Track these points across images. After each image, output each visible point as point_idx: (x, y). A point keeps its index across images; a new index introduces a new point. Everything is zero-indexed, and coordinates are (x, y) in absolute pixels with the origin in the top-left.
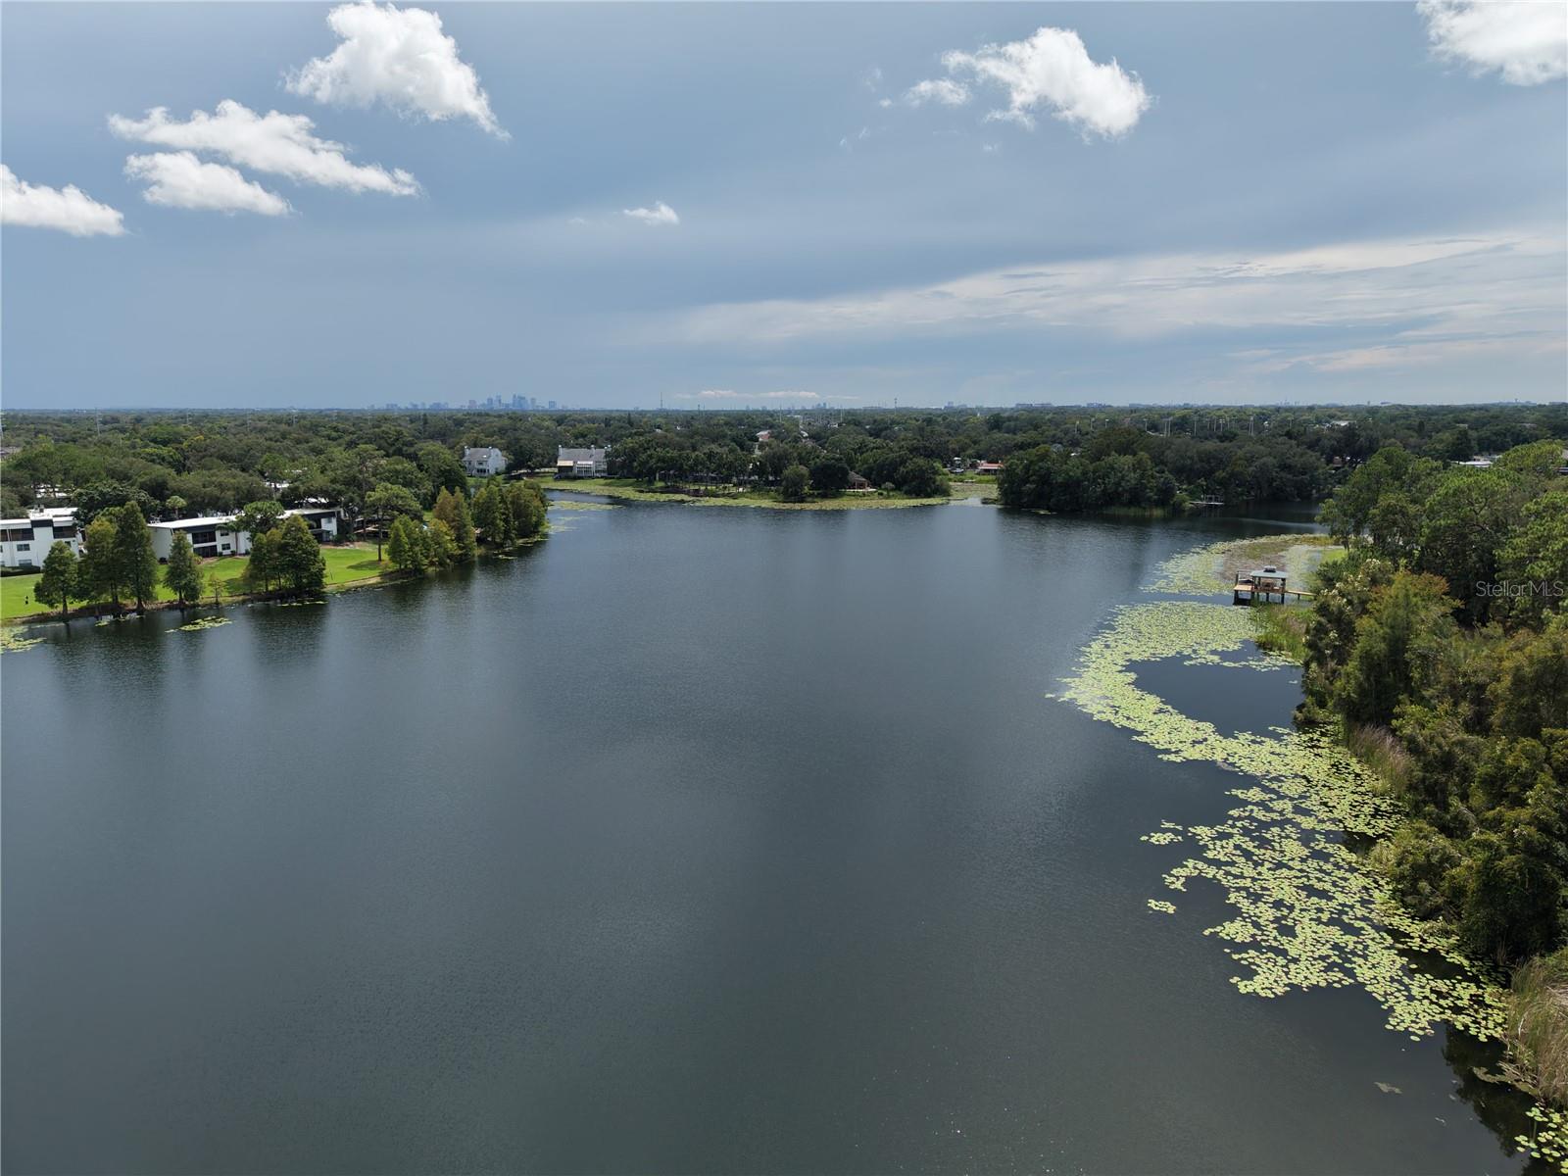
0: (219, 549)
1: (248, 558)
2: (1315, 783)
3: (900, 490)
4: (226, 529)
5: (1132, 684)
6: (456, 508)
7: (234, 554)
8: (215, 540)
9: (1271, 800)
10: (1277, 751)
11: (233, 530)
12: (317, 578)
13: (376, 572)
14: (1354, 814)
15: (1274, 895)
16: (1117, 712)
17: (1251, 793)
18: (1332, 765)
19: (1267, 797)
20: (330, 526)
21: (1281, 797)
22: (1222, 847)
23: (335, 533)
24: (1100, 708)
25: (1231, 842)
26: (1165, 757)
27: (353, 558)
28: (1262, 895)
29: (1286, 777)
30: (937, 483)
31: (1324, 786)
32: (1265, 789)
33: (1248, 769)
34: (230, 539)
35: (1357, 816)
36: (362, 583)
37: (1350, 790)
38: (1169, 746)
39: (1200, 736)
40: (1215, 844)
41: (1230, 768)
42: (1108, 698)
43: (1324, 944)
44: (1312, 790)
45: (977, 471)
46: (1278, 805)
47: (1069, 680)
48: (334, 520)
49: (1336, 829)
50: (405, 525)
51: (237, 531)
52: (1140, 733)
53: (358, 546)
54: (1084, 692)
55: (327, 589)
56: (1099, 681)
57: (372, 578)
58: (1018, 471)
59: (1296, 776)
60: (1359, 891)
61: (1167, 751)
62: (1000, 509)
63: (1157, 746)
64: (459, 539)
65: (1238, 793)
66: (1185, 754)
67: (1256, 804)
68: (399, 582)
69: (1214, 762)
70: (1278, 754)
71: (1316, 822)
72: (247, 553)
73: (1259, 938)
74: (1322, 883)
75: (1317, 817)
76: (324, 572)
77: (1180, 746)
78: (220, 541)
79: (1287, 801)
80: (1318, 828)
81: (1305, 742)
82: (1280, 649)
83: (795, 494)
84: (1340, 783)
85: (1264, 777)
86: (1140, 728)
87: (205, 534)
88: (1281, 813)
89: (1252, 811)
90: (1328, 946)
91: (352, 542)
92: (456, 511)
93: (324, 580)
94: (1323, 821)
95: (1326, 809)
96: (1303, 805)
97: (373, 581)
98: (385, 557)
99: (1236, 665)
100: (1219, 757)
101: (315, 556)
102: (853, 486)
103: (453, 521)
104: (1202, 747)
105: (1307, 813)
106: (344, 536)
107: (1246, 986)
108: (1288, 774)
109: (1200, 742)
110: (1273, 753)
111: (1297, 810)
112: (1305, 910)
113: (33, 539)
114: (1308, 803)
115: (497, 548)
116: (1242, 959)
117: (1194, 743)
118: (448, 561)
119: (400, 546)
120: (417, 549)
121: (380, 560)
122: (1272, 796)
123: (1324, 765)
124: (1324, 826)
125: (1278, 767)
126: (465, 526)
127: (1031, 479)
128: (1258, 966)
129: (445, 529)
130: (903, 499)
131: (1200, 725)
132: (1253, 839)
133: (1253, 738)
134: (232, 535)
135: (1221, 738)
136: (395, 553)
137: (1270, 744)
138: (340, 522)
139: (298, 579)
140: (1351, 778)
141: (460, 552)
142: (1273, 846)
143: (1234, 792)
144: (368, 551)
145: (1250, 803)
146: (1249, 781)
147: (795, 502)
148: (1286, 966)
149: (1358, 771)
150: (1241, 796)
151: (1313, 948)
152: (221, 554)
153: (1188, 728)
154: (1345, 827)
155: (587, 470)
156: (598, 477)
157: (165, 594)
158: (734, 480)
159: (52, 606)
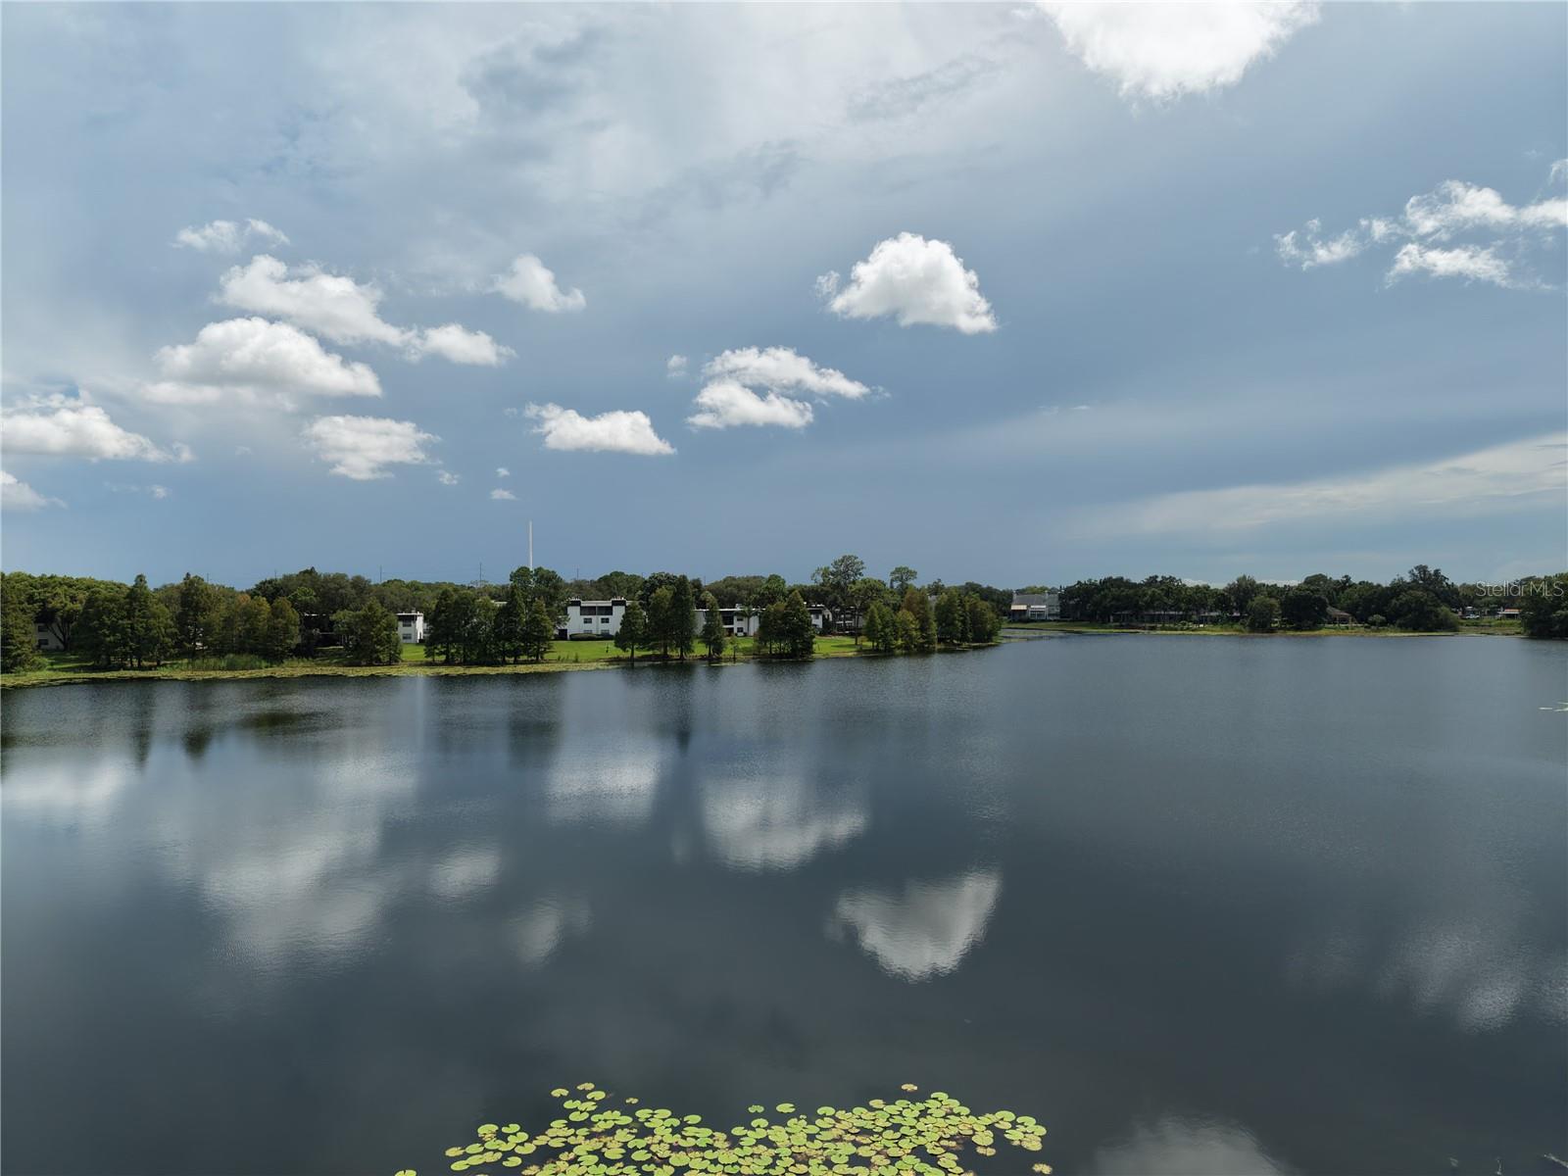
0: (735, 631)
1: (757, 636)
4: (742, 615)
6: (921, 602)
7: (745, 635)
8: (732, 623)
11: (746, 616)
20: (818, 622)
23: (821, 626)
34: (742, 624)
48: (821, 617)
51: (749, 617)
53: (838, 638)
64: (922, 629)
72: (755, 633)
78: (736, 625)
87: (726, 617)
91: (834, 634)
92: (921, 605)
101: (808, 639)
102: (1333, 621)
103: (919, 613)
106: (828, 630)
113: (612, 614)
126: (928, 619)
129: (911, 619)
134: (745, 619)
138: (825, 620)
144: (847, 640)
152: (736, 634)
155: (1040, 613)
156: (1050, 621)
157: (700, 649)
158: (1195, 617)
159: (624, 650)
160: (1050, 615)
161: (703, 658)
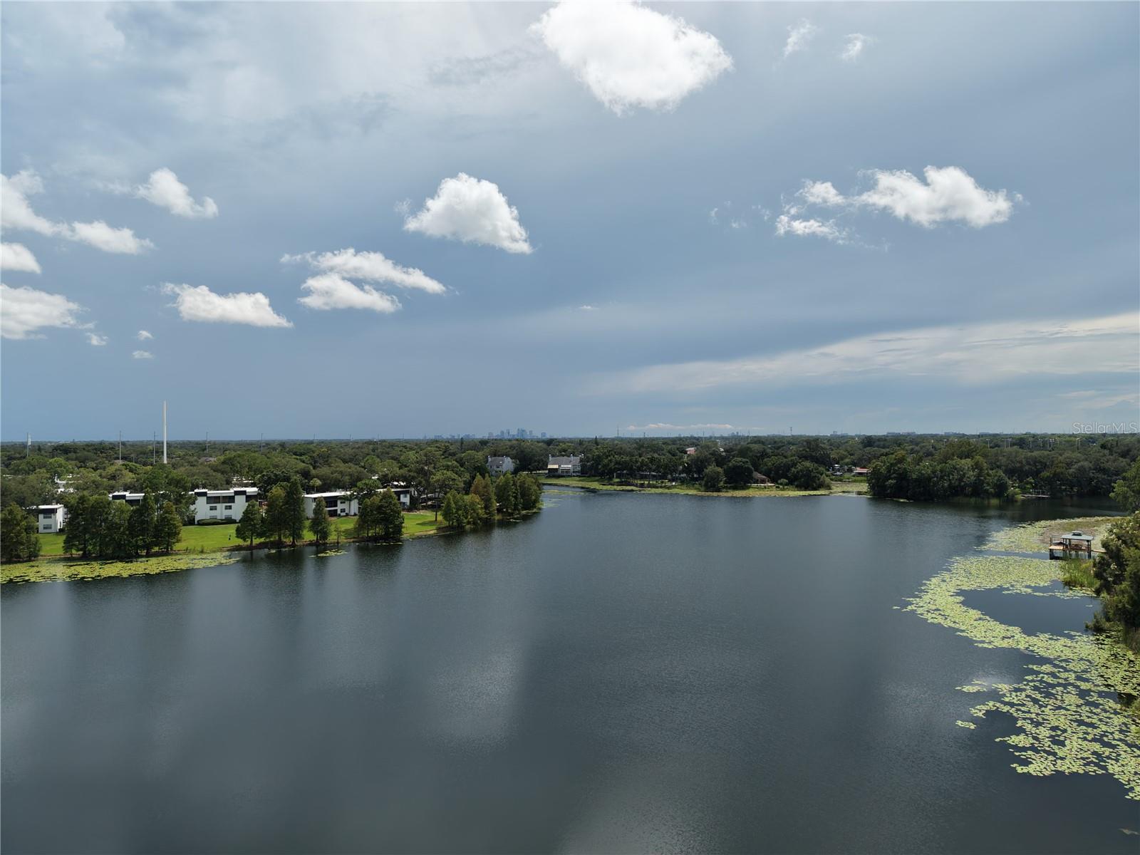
0: (339, 512)
1: (357, 517)
2: (1096, 664)
3: (792, 485)
4: (344, 499)
5: (960, 603)
6: (485, 487)
7: (347, 515)
8: (336, 506)
9: (1059, 672)
10: (1069, 645)
11: (348, 499)
12: (399, 529)
13: (434, 527)
14: (1124, 682)
15: (1052, 723)
16: (946, 619)
17: (1044, 667)
18: (1112, 655)
19: (1056, 670)
20: (406, 499)
21: (1066, 670)
22: (1017, 696)
23: (408, 504)
24: (933, 615)
25: (1024, 694)
26: (980, 645)
27: (419, 519)
28: (1043, 723)
29: (1073, 660)
30: (821, 480)
31: (1103, 666)
32: (1055, 666)
33: (1044, 654)
34: (345, 506)
35: (1127, 684)
36: (425, 533)
37: (1125, 668)
38: (984, 639)
39: (1009, 634)
40: (1011, 694)
41: (1030, 653)
42: (940, 610)
43: (1085, 752)
44: (1092, 668)
45: (853, 474)
46: (1065, 675)
47: (911, 599)
48: (408, 496)
49: (1109, 690)
50: (454, 497)
51: (350, 501)
52: (963, 631)
53: (422, 512)
54: (922, 607)
55: (405, 536)
56: (935, 600)
57: (432, 531)
58: (882, 470)
59: (1082, 659)
60: (1120, 725)
61: (983, 642)
62: (869, 498)
63: (975, 639)
64: (486, 507)
65: (1035, 667)
66: (996, 644)
67: (1047, 674)
68: (448, 533)
69: (1019, 649)
70: (1069, 647)
71: (1092, 686)
72: (355, 515)
73: (1036, 745)
74: (1090, 719)
75: (1093, 683)
76: (403, 525)
77: (992, 639)
78: (340, 507)
79: (1070, 673)
80: (1093, 689)
81: (1092, 641)
82: (1082, 585)
83: (714, 486)
84: (1116, 665)
85: (1055, 659)
86: (963, 628)
87: (332, 501)
88: (1066, 679)
89: (1043, 677)
90: (1089, 752)
91: (419, 510)
92: (485, 490)
93: (403, 530)
94: (1099, 686)
95: (1103, 679)
96: (1084, 676)
97: (432, 532)
98: (440, 518)
99: (1045, 594)
100: (1022, 646)
101: (399, 514)
102: (756, 482)
103: (483, 495)
104: (1010, 640)
105: (1087, 680)
106: (414, 506)
107: (1022, 769)
108: (1075, 658)
109: (1010, 638)
110: (1065, 646)
111: (1079, 678)
112: (1074, 733)
113: (234, 502)
114: (1088, 675)
115: (510, 516)
116: (1022, 755)
117: (1004, 638)
118: (479, 521)
119: (450, 509)
120: (460, 512)
121: (436, 520)
122: (1061, 670)
123: (1106, 654)
124: (1099, 688)
125: (1068, 653)
126: (490, 499)
127: (892, 476)
128: (1033, 759)
129: (478, 501)
130: (795, 491)
131: (1010, 628)
132: (1041, 693)
133: (1051, 637)
134: (347, 503)
135: (1025, 636)
136: (447, 515)
137: (1063, 641)
138: (412, 498)
139: (387, 528)
140: (1125, 663)
141: (486, 516)
142: (1056, 697)
143: (1030, 666)
144: (429, 515)
145: (1043, 673)
146: (1043, 661)
147: (713, 492)
148: (1055, 761)
149: (1132, 658)
150: (1035, 668)
151: (1077, 753)
152: (339, 515)
153: (1000, 629)
154: (1115, 690)
155: (568, 471)
156: (574, 476)
157: (309, 536)
158: (669, 476)
159: (245, 540)
160: (574, 472)
161: (311, 544)
